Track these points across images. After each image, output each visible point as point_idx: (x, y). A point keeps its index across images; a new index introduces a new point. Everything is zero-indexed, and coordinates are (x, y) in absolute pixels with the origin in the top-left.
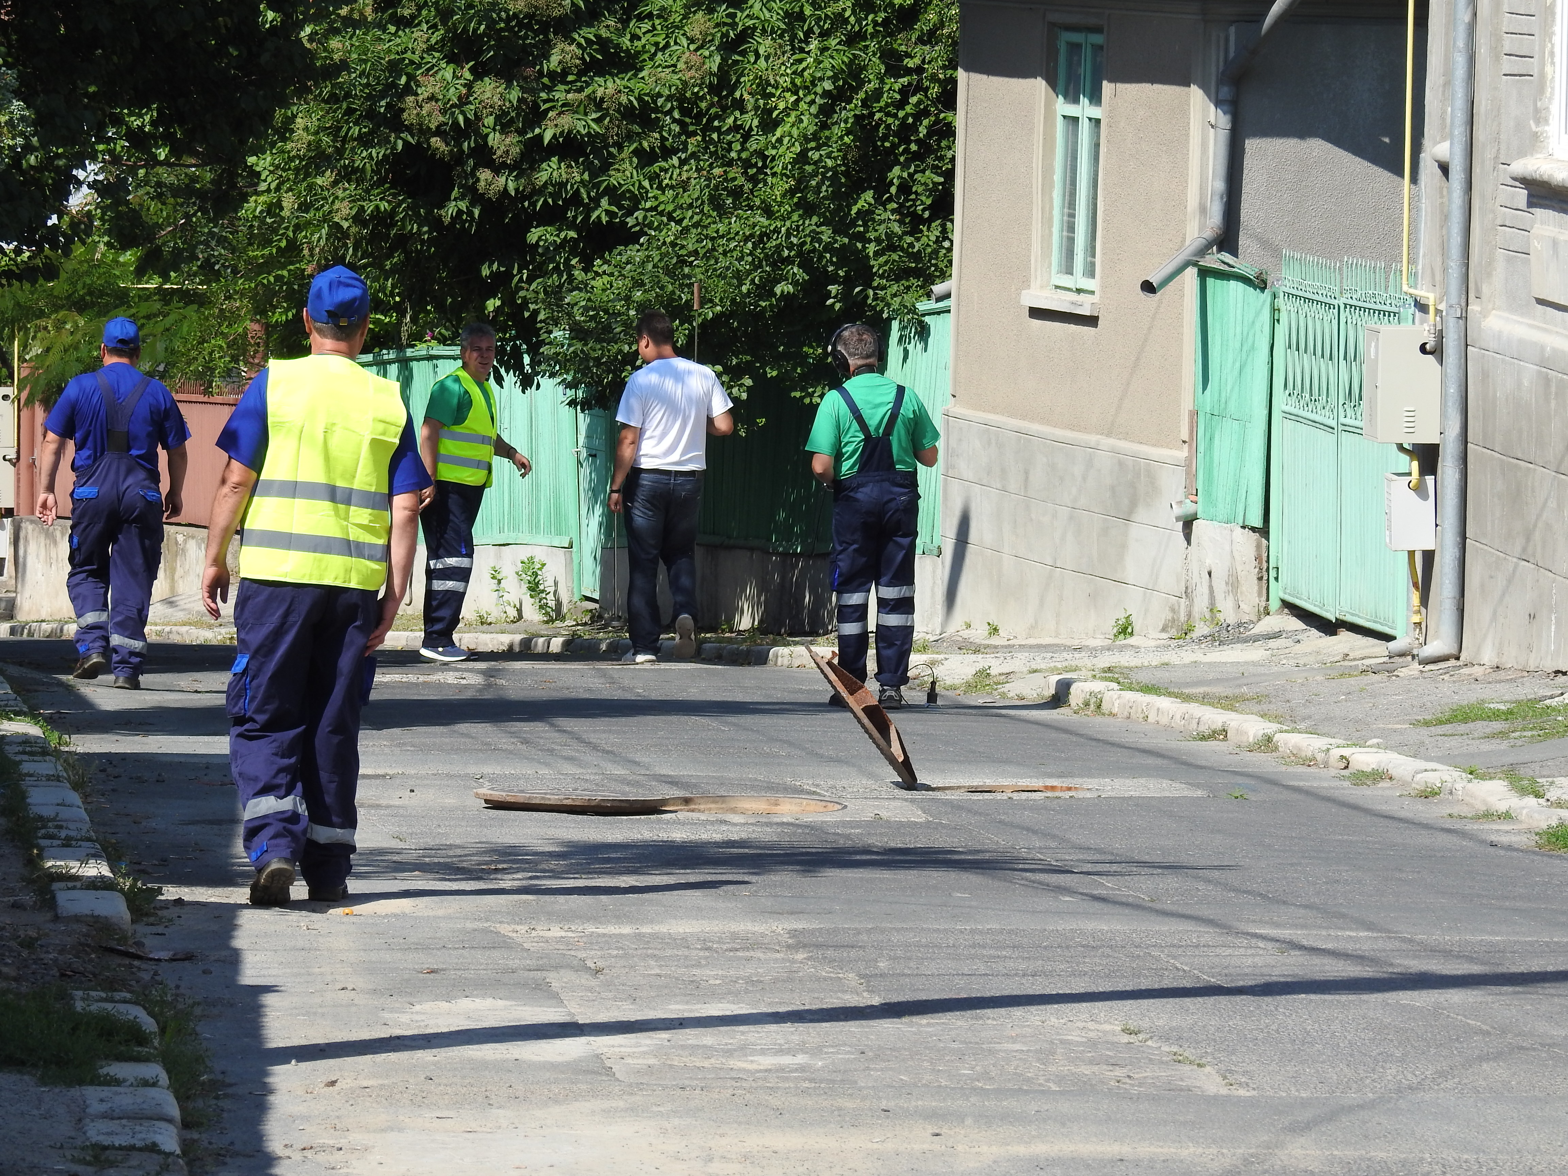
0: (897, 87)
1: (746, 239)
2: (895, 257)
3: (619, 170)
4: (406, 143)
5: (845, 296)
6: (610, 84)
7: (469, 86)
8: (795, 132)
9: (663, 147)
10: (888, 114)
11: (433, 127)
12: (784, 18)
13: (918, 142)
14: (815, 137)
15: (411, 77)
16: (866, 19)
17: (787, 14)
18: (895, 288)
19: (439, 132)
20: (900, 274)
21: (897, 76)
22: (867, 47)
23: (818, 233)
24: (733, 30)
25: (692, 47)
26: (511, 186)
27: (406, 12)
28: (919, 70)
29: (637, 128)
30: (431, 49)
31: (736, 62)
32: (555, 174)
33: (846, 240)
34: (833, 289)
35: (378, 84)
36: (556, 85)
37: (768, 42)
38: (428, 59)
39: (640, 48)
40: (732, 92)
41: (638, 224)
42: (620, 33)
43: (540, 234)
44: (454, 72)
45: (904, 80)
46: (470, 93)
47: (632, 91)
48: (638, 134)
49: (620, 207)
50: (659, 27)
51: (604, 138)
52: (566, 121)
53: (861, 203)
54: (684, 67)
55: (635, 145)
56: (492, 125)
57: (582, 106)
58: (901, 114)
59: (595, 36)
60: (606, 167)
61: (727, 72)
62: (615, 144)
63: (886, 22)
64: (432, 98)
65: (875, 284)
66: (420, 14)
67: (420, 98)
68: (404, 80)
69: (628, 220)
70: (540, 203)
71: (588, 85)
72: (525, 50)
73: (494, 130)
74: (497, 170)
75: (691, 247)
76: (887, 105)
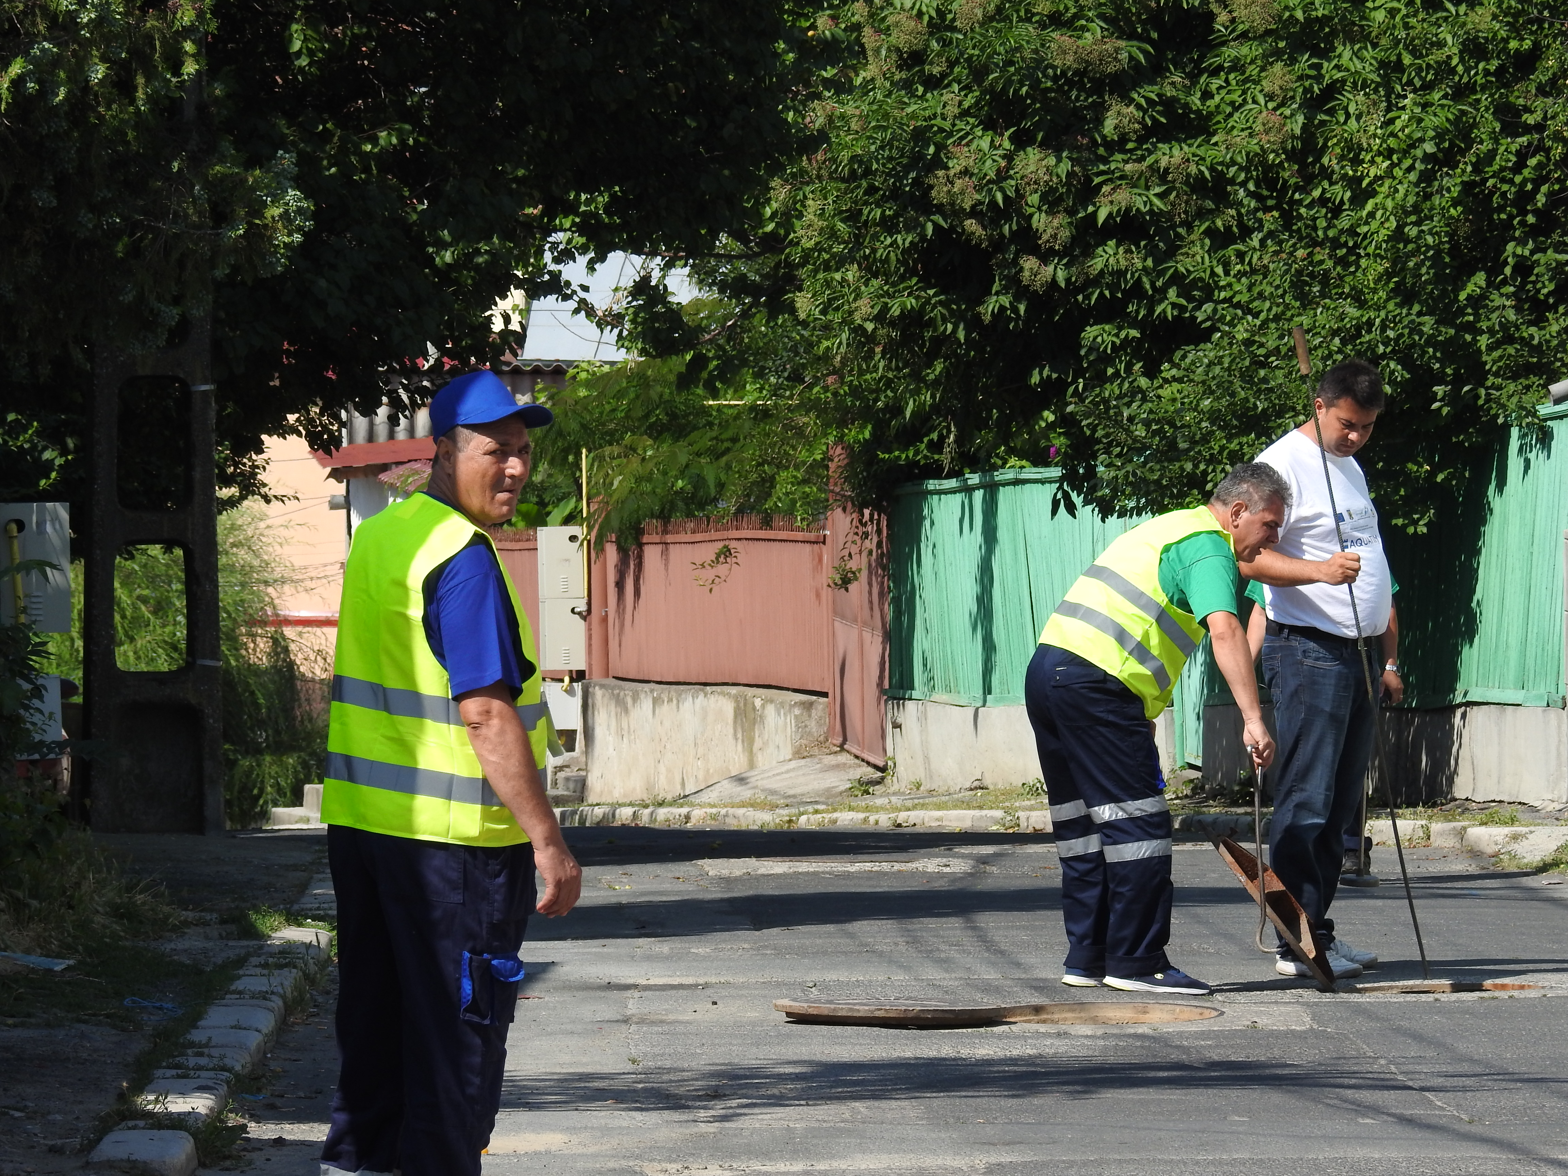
0: (1514, 148)
1: (1335, 333)
2: (1511, 350)
3: (1187, 254)
4: (936, 225)
5: (1452, 398)
6: (1176, 152)
7: (1009, 157)
8: (1390, 204)
9: (1241, 225)
10: (1503, 180)
11: (967, 206)
12: (1378, 69)
13: (1536, 212)
14: (1416, 209)
15: (940, 147)
16: (1476, 66)
17: (1383, 64)
18: (1512, 387)
19: (974, 213)
20: (1517, 371)
21: (1516, 135)
22: (1478, 101)
23: (1420, 324)
24: (1318, 83)
25: (1271, 105)
26: (1061, 275)
27: (936, 70)
28: (1540, 127)
29: (1210, 204)
30: (964, 114)
31: (1323, 123)
32: (1112, 261)
33: (1452, 332)
34: (1440, 390)
35: (902, 156)
36: (1112, 155)
37: (1361, 97)
38: (960, 125)
39: (1212, 109)
40: (1318, 159)
41: (1208, 319)
42: (1188, 91)
43: (1095, 333)
44: (992, 141)
45: (1524, 140)
46: (1009, 167)
47: (1203, 159)
48: (1211, 211)
49: (1190, 299)
50: (1234, 82)
51: (1170, 216)
52: (1124, 197)
53: (1470, 288)
54: (1261, 128)
55: (1207, 224)
56: (1036, 204)
57: (1143, 179)
58: (1518, 179)
59: (1158, 95)
60: (1172, 251)
61: (1313, 135)
62: (1183, 224)
63: (1500, 71)
64: (966, 172)
65: (1489, 383)
66: (952, 72)
67: (952, 173)
68: (932, 150)
69: (1198, 314)
70: (1095, 296)
71: (1150, 152)
72: (1076, 113)
73: (1039, 209)
74: (1045, 256)
75: (1271, 344)
76: (1503, 169)
